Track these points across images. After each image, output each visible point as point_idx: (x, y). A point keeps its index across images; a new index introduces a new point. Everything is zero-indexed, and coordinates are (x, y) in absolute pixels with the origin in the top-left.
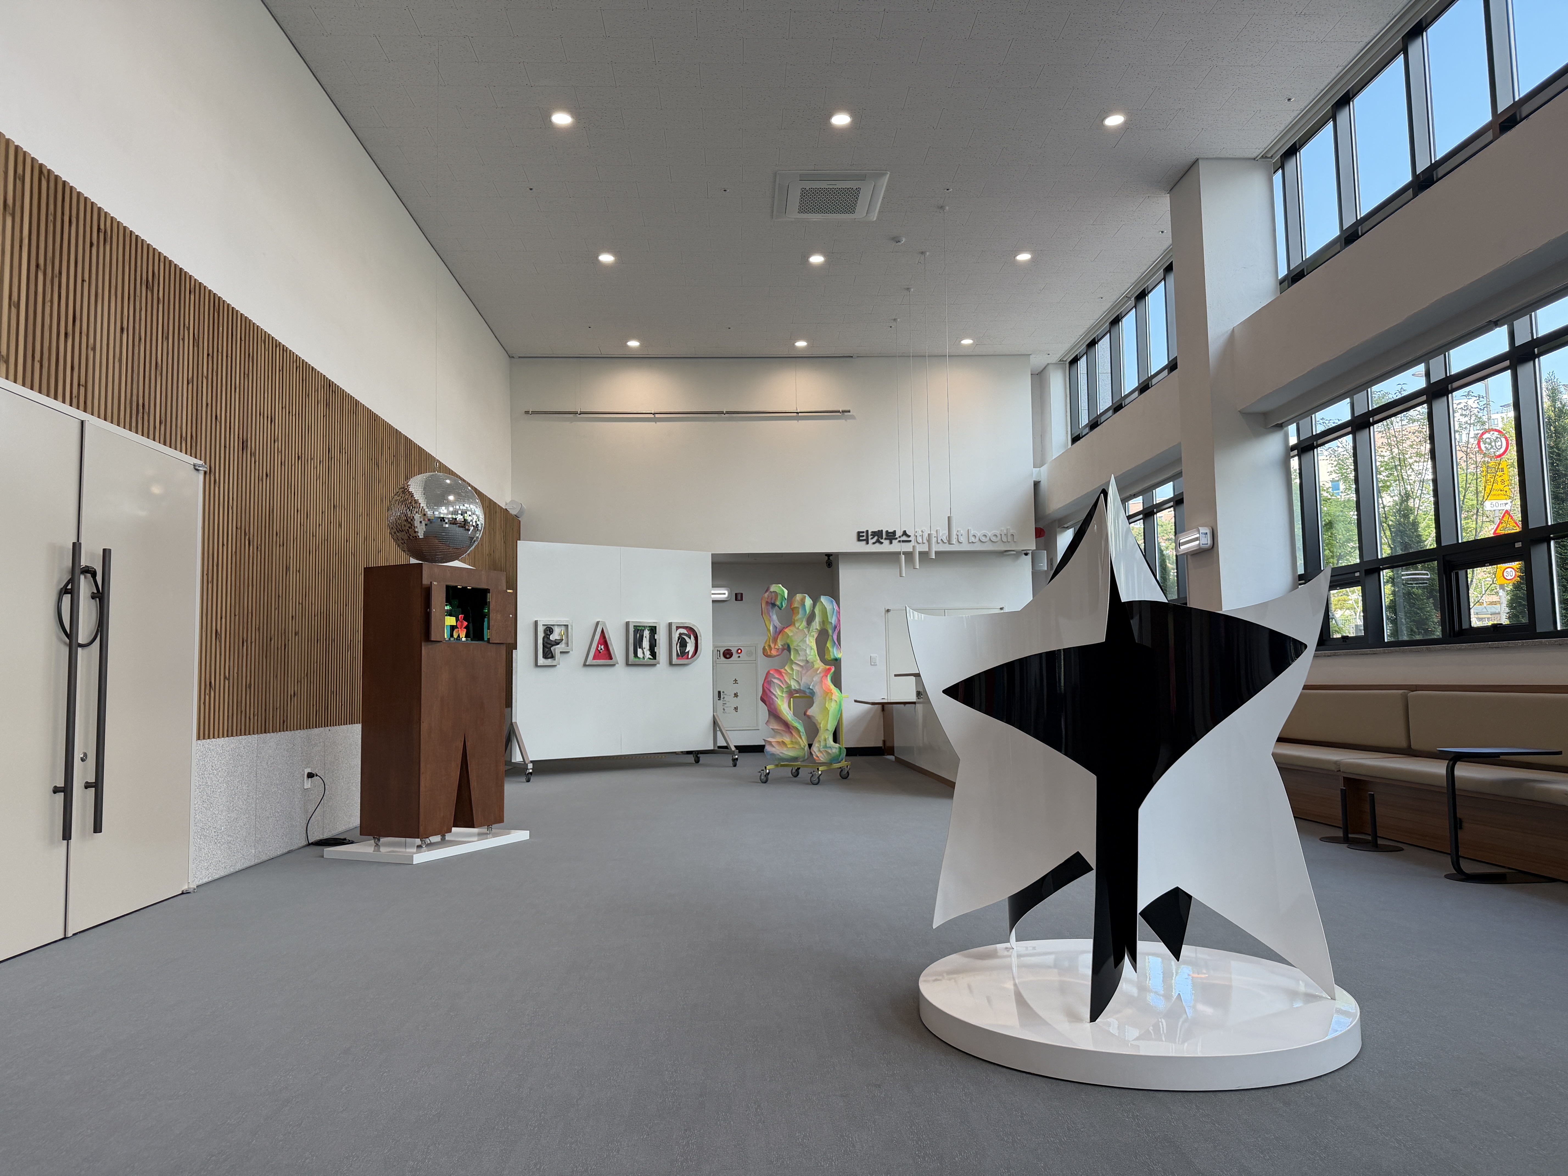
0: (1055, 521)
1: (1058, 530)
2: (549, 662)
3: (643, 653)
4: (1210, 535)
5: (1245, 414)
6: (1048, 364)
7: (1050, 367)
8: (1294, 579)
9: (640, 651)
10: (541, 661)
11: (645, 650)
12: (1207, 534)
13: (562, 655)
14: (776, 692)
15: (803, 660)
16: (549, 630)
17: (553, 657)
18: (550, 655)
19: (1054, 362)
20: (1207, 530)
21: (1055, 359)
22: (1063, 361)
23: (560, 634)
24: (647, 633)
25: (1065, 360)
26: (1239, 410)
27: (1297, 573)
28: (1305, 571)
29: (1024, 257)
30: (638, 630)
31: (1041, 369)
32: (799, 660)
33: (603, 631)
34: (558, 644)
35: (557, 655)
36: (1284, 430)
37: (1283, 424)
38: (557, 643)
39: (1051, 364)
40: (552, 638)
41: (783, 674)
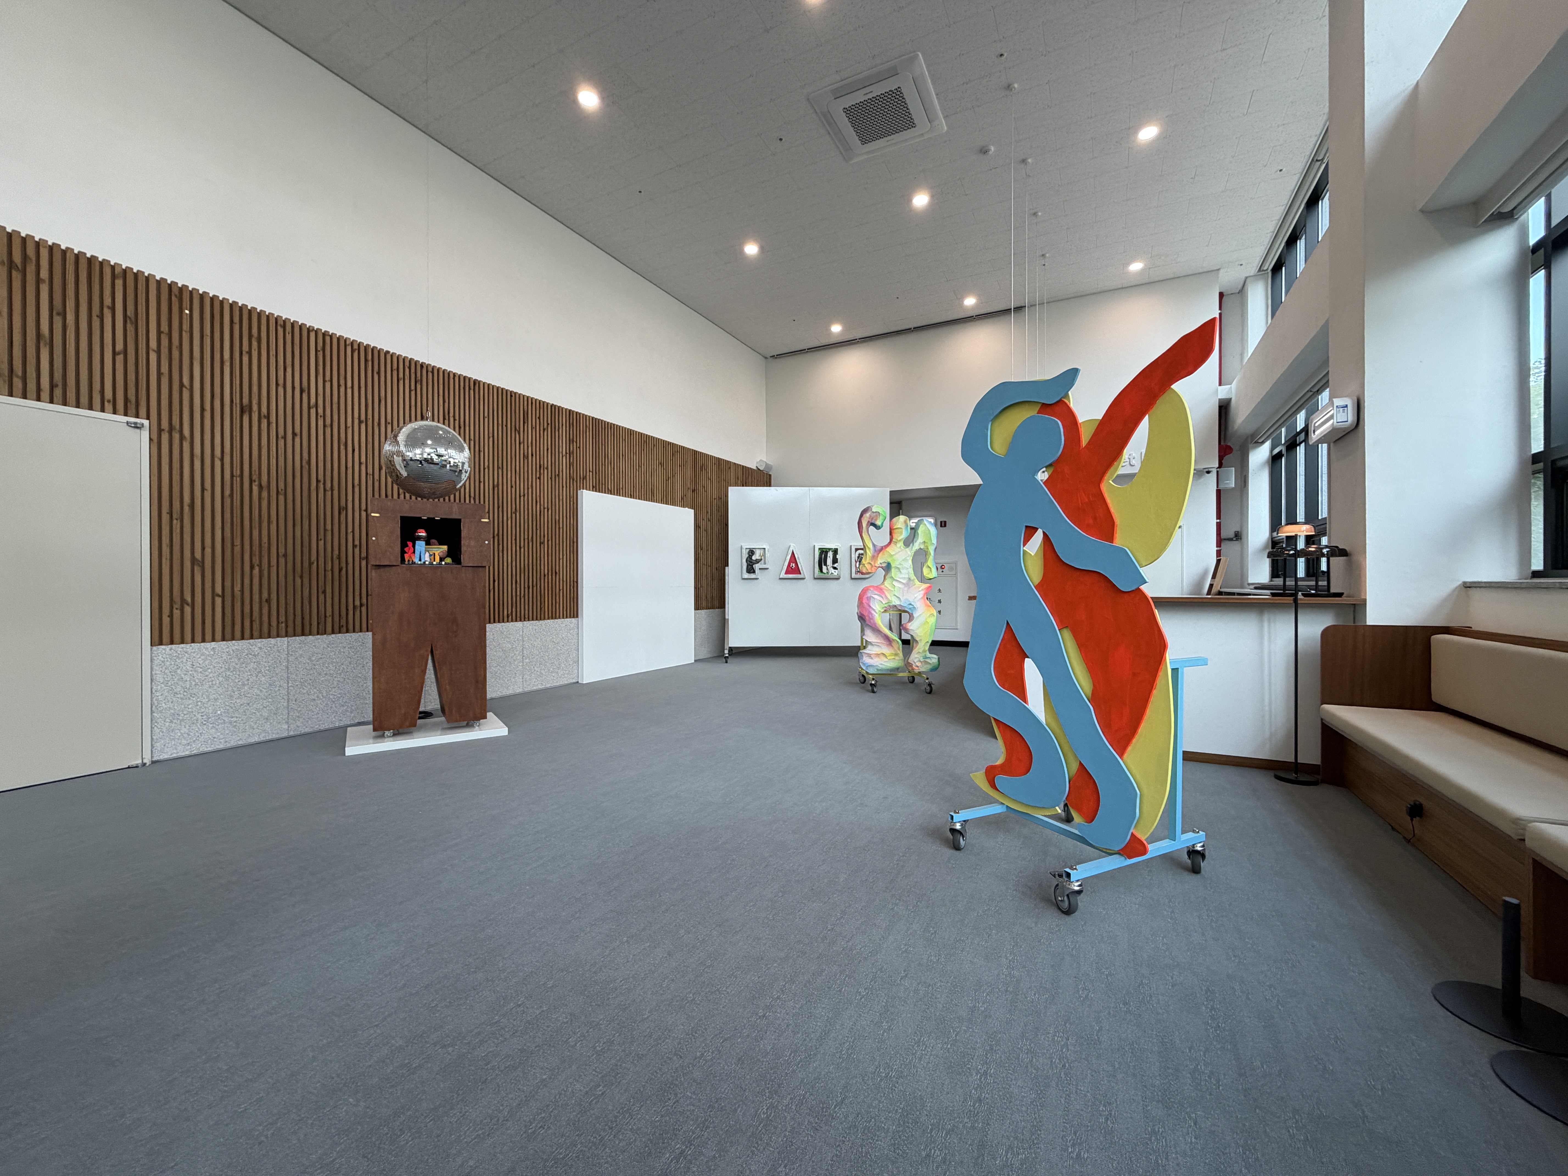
0: (1248, 437)
1: (1250, 446)
2: (752, 576)
3: (828, 569)
4: (1353, 408)
5: (1429, 212)
6: (1246, 278)
7: (1248, 280)
8: (1522, 463)
9: (824, 568)
10: (746, 575)
11: (829, 567)
12: (1346, 406)
13: (761, 571)
14: (875, 607)
15: (904, 578)
16: (751, 552)
17: (754, 572)
18: (752, 571)
19: (1252, 274)
20: (1349, 402)
21: (1253, 270)
22: (1263, 270)
23: (760, 556)
24: (830, 554)
25: (1265, 268)
26: (1420, 207)
27: (1531, 452)
28: (1545, 447)
29: (1148, 133)
30: (824, 552)
31: (1240, 287)
32: (900, 578)
33: (793, 553)
34: (758, 563)
35: (757, 571)
36: (1517, 222)
37: (1515, 212)
38: (758, 561)
39: (1250, 276)
40: (754, 558)
41: (884, 591)
